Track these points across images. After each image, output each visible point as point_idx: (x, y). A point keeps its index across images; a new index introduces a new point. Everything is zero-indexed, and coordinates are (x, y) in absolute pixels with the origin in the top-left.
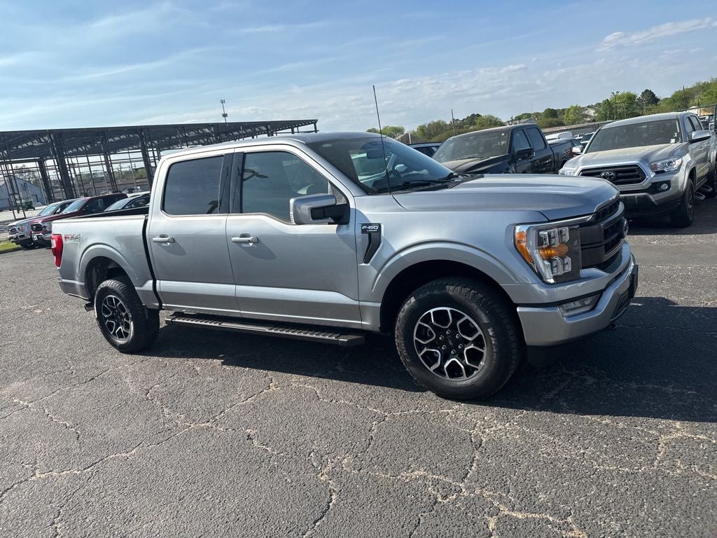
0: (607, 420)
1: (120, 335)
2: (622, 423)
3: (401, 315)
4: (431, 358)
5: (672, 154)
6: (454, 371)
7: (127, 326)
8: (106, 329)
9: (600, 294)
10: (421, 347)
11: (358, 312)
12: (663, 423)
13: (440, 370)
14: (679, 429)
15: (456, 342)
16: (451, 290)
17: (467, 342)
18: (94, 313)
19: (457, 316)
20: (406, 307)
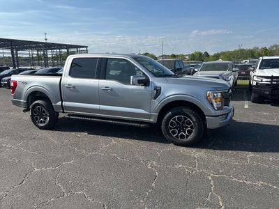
0: (230, 152)
1: (41, 122)
2: (235, 152)
3: (165, 118)
4: (174, 133)
5: (228, 74)
6: (182, 137)
7: (45, 119)
8: (34, 120)
9: (228, 114)
10: (171, 128)
11: (149, 116)
12: (246, 152)
13: (177, 136)
14: (251, 154)
15: (183, 127)
16: (184, 110)
17: (188, 127)
18: (29, 113)
19: (185, 119)
20: (168, 115)
